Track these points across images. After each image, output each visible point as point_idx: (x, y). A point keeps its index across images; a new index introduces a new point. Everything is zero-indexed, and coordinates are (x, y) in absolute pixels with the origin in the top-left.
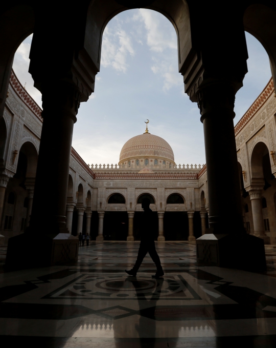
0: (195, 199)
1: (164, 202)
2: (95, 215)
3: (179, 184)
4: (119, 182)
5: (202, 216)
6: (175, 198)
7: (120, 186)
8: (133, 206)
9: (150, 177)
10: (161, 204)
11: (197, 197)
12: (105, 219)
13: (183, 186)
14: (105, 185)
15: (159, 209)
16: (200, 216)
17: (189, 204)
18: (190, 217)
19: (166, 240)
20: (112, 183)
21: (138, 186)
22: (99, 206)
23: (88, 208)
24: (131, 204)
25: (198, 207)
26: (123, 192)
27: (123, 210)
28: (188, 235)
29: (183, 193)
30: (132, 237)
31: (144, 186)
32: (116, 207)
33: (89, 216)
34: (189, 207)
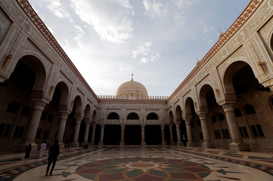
0: (165, 117)
1: (145, 119)
2: (99, 127)
3: (155, 107)
4: (116, 105)
5: (171, 128)
6: (152, 116)
7: (116, 108)
8: (124, 121)
9: (136, 102)
10: (143, 120)
11: (166, 115)
12: (105, 130)
13: (157, 108)
14: (106, 107)
15: (142, 123)
16: (169, 128)
17: (162, 120)
18: (163, 128)
19: (147, 145)
20: (110, 106)
21: (128, 108)
22: (101, 121)
23: (93, 122)
24: (123, 119)
25: (168, 122)
26: (118, 112)
27: (118, 123)
28: (161, 141)
29: (158, 113)
30: (124, 143)
31: (132, 107)
32: (113, 122)
33: (94, 128)
34: (161, 122)
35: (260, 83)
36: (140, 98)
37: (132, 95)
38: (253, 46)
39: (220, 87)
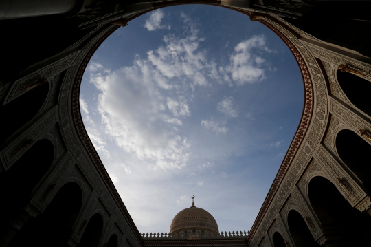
35: (353, 206)
36: (206, 236)
37: (194, 232)
38: (324, 159)
39: (310, 214)
